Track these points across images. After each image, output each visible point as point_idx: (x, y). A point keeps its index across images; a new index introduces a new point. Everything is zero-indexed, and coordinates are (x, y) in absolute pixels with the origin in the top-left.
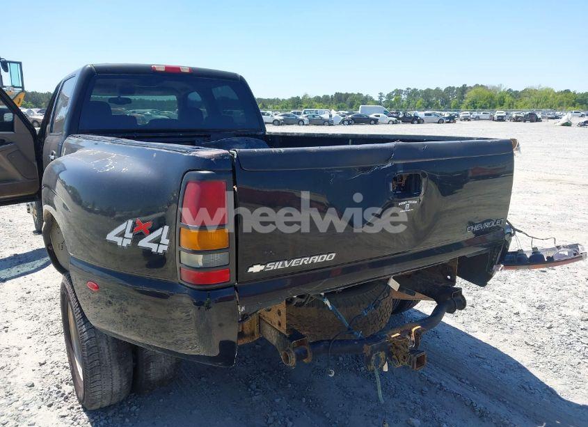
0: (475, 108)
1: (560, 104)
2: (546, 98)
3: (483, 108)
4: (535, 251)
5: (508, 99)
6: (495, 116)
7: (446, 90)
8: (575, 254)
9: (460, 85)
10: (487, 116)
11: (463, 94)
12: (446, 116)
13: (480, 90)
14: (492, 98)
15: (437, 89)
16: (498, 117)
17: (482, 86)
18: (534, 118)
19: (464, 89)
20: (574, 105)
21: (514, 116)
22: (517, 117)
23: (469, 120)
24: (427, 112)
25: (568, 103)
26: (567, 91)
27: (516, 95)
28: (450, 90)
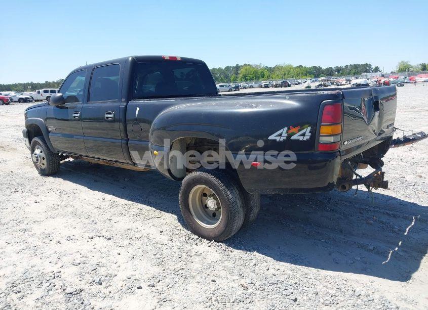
0: (247, 80)
1: (298, 75)
2: (289, 72)
3: (252, 80)
4: (405, 137)
5: (266, 73)
6: (263, 85)
7: (225, 68)
8: (424, 136)
9: (235, 65)
10: (257, 85)
11: (237, 71)
12: (233, 86)
13: (247, 67)
14: (256, 72)
15: (220, 68)
16: (265, 85)
17: (249, 65)
18: (287, 85)
19: (237, 68)
20: (306, 75)
21: (274, 84)
22: (276, 84)
23: (246, 88)
24: (220, 84)
25: (302, 74)
26: (301, 66)
27: (271, 70)
28: (228, 68)
